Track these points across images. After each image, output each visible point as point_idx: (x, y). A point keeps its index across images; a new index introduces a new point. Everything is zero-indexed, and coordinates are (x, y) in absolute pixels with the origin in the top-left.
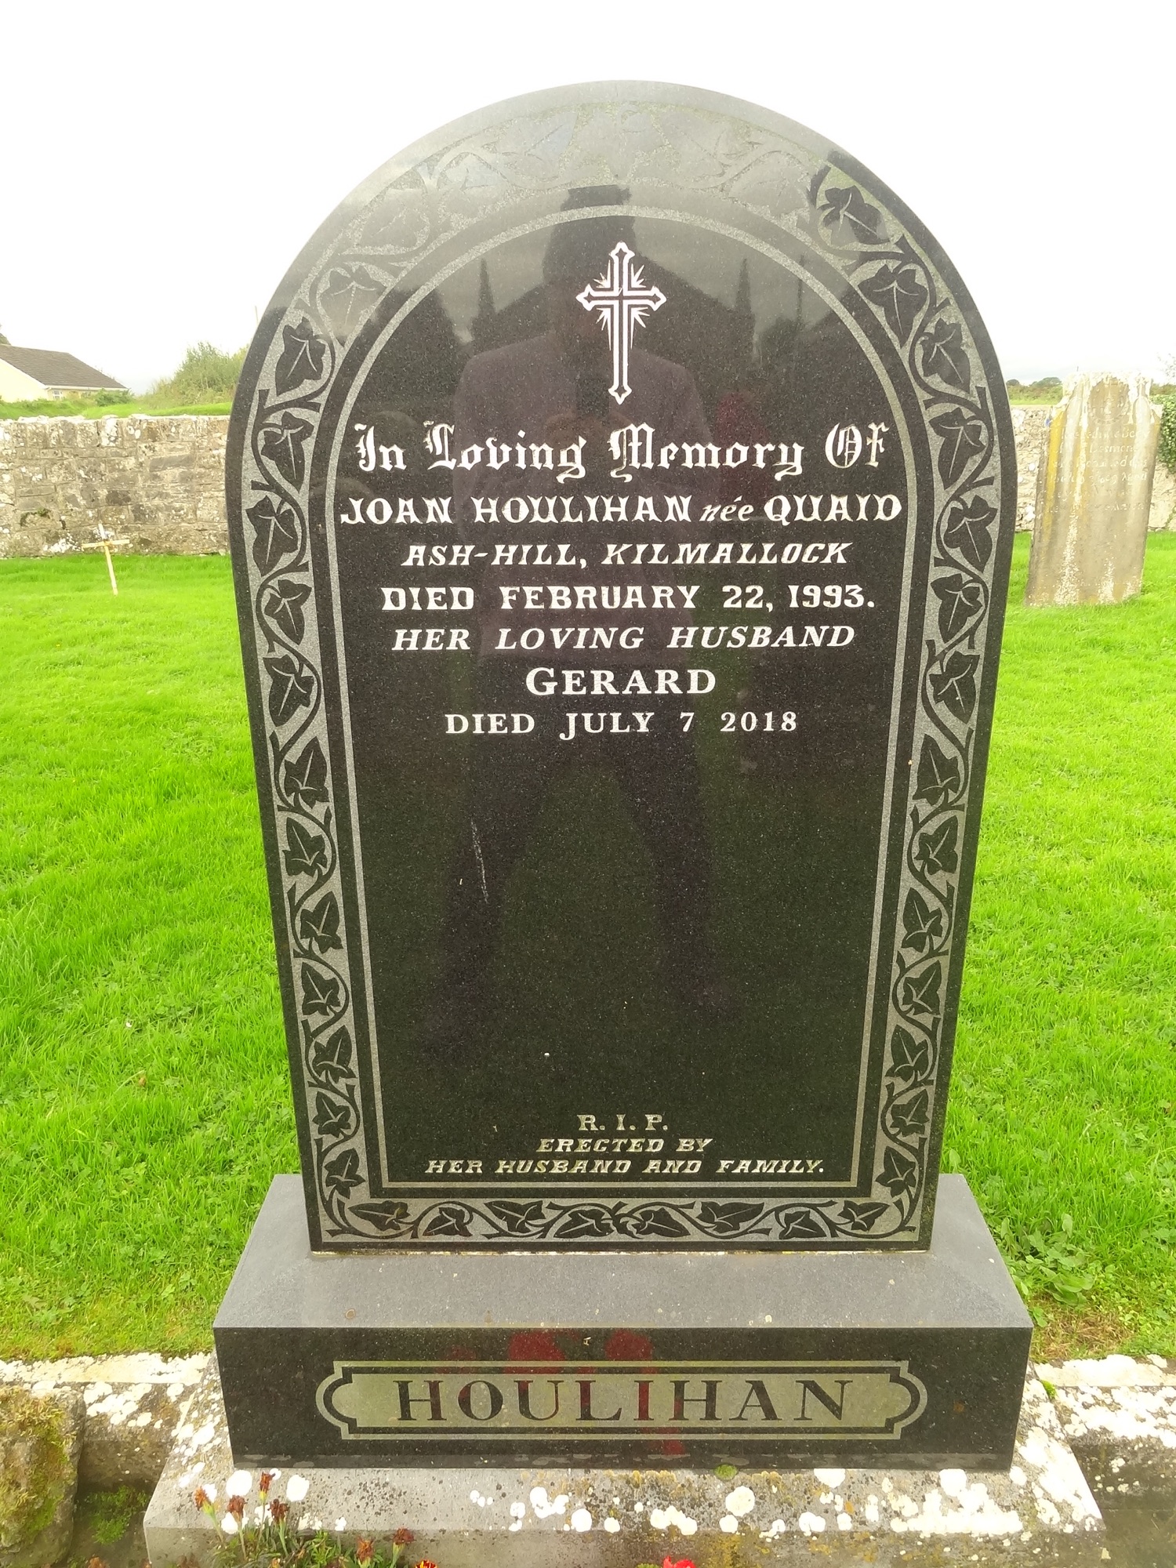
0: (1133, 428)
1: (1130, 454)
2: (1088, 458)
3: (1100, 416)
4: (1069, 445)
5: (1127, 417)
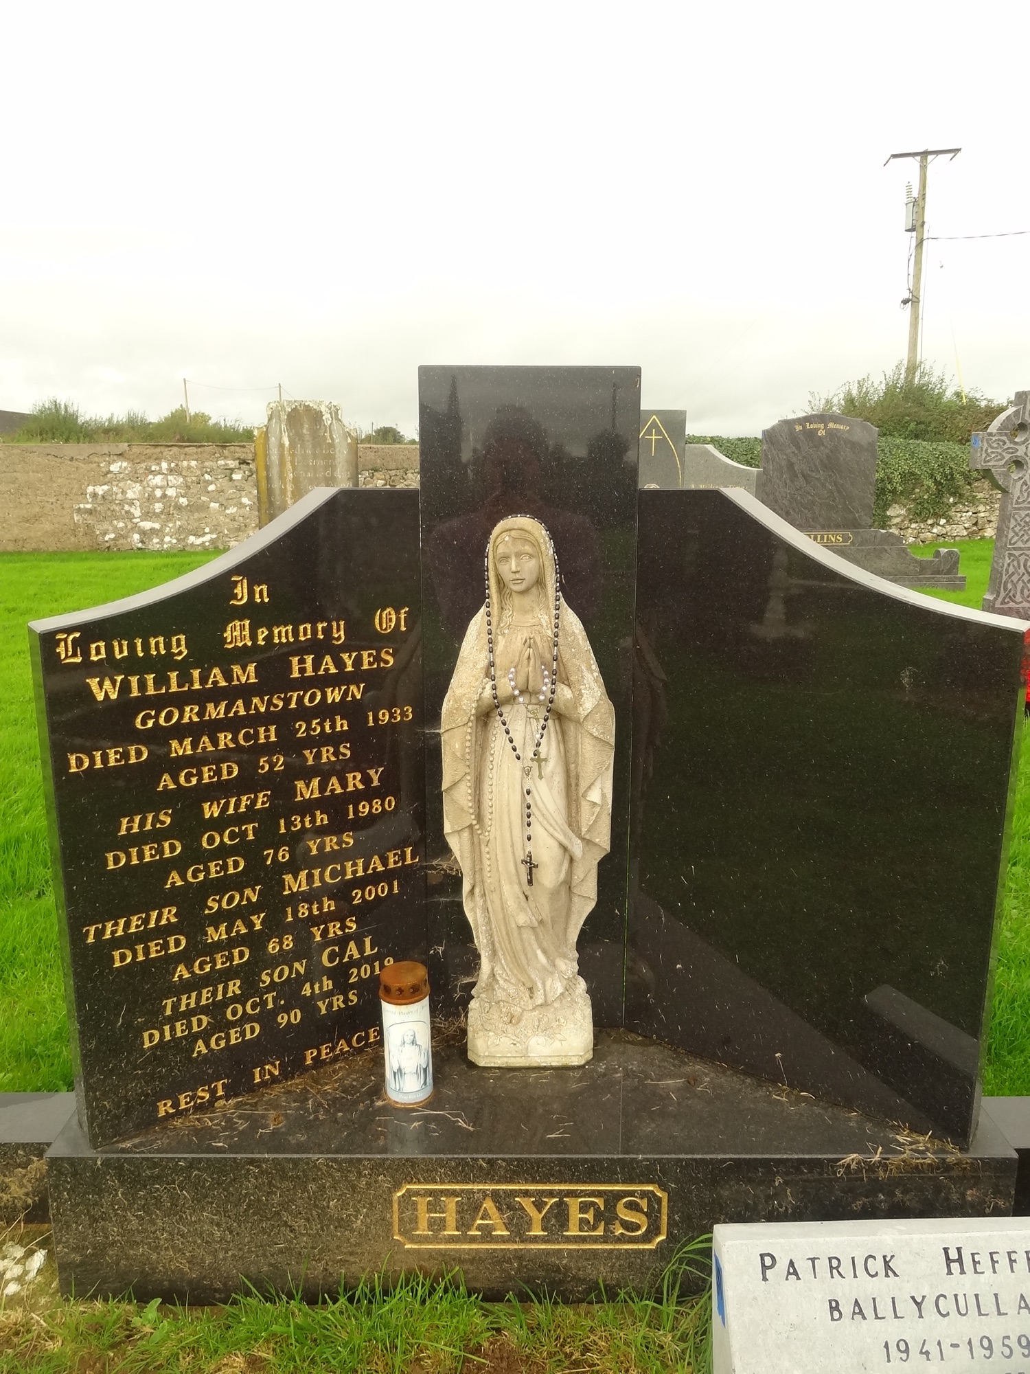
0: (332, 445)
1: (333, 468)
2: (294, 468)
3: (301, 437)
4: (275, 458)
5: (325, 437)
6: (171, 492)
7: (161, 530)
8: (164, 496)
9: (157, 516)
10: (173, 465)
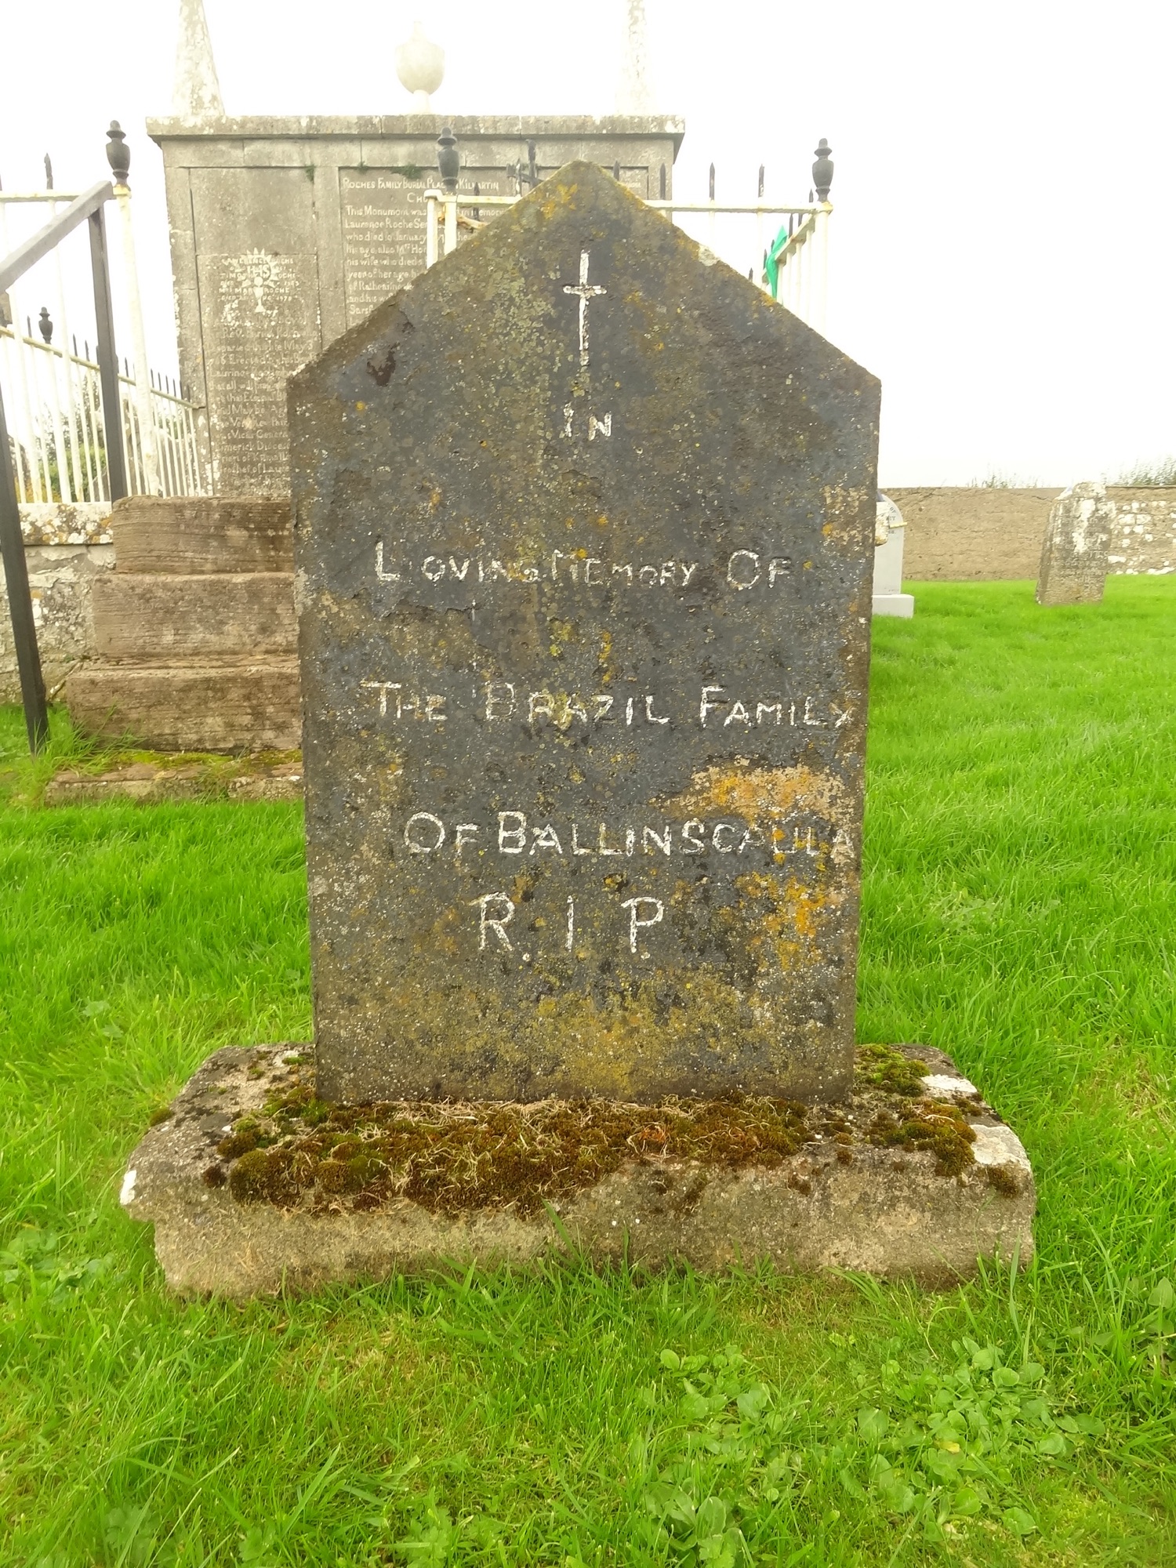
6: (1139, 530)
7: (1125, 564)
8: (1132, 532)
9: (1124, 550)
10: (1143, 505)
